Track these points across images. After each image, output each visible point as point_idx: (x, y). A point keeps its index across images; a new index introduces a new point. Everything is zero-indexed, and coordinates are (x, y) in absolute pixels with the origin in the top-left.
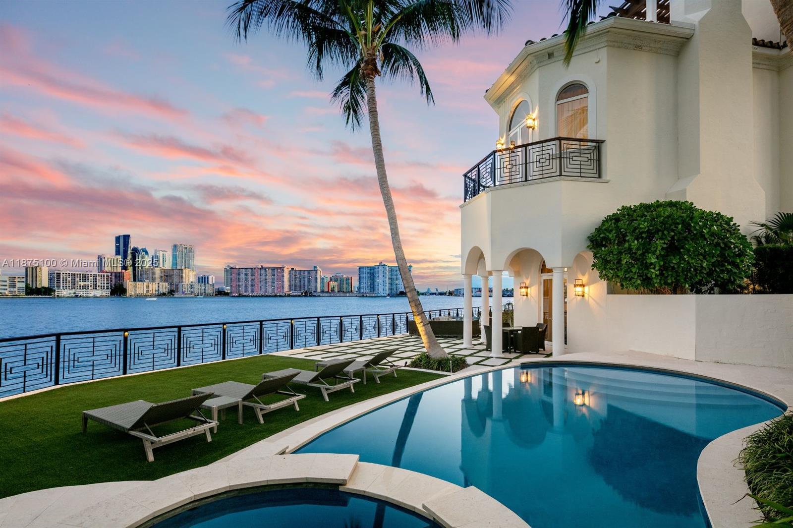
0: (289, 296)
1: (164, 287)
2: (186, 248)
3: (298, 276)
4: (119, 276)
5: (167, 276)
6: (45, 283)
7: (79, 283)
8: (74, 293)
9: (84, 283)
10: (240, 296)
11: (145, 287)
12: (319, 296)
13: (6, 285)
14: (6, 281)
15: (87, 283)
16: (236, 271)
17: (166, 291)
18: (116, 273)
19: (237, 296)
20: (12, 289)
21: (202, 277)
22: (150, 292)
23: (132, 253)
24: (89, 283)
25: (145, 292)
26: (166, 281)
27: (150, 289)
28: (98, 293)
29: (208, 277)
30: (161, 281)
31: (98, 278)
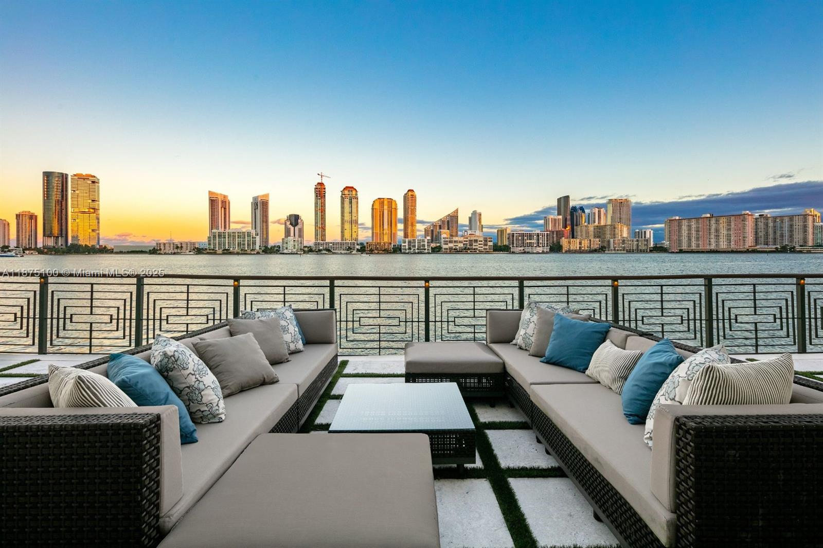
0: (754, 251)
1: (596, 244)
2: (622, 202)
3: (771, 224)
4: (560, 234)
5: (600, 232)
6: (506, 242)
7: (527, 241)
8: (524, 250)
9: (530, 241)
10: (681, 251)
11: (578, 244)
12: (809, 252)
13: (482, 244)
14: (482, 241)
15: (532, 241)
16: (676, 223)
17: (596, 247)
18: (557, 232)
19: (677, 252)
20: (485, 247)
21: (639, 232)
22: (583, 249)
23: (571, 212)
24: (534, 241)
25: (578, 249)
26: (599, 237)
27: (583, 245)
28: (540, 250)
29: (645, 232)
30: (595, 237)
31: (540, 236)
